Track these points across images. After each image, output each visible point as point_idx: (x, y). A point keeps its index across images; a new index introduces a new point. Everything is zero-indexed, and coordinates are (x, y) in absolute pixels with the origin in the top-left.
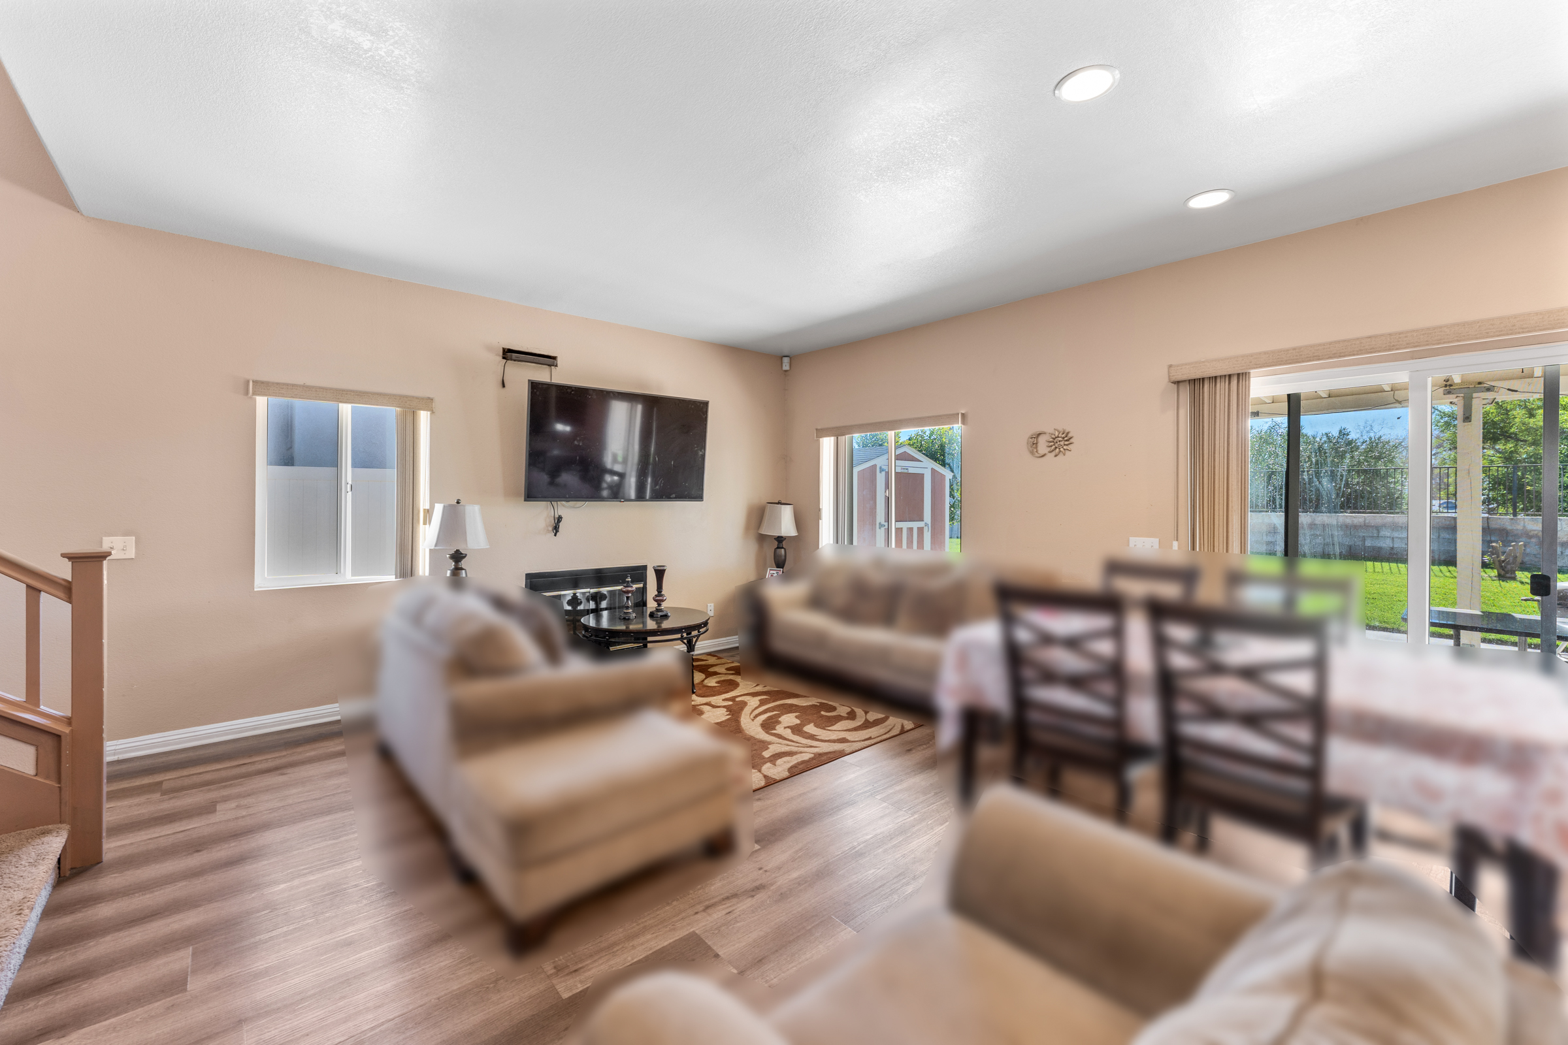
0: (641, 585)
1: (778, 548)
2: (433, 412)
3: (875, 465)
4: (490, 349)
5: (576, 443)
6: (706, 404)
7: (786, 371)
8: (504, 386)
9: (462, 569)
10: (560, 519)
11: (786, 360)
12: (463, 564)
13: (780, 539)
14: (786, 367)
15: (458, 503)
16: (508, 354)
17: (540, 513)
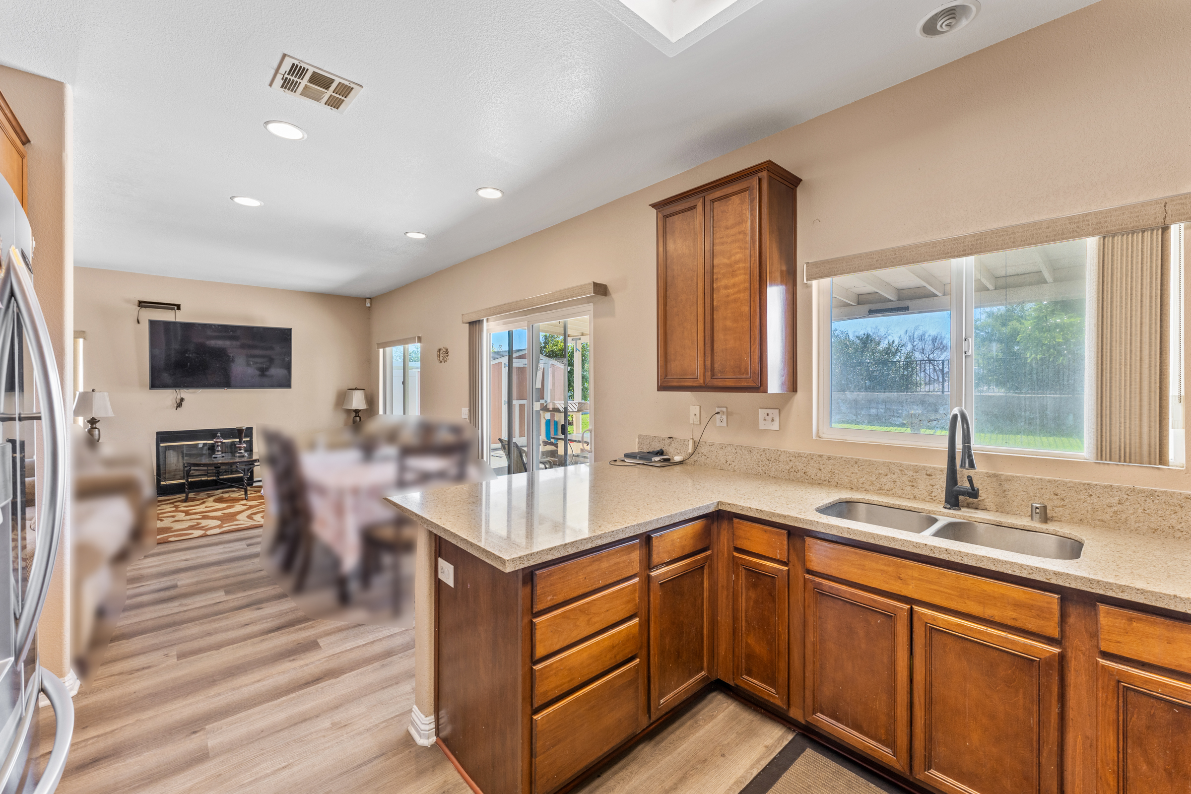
0: (248, 439)
1: (356, 416)
2: (85, 339)
3: (501, 363)
4: (128, 301)
5: (187, 355)
6: (290, 330)
7: (369, 307)
8: (138, 322)
9: (96, 428)
10: (182, 400)
11: (368, 300)
12: (98, 425)
13: (357, 411)
14: (368, 305)
15: (93, 391)
16: (142, 304)
17: (168, 396)
